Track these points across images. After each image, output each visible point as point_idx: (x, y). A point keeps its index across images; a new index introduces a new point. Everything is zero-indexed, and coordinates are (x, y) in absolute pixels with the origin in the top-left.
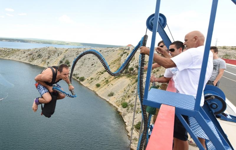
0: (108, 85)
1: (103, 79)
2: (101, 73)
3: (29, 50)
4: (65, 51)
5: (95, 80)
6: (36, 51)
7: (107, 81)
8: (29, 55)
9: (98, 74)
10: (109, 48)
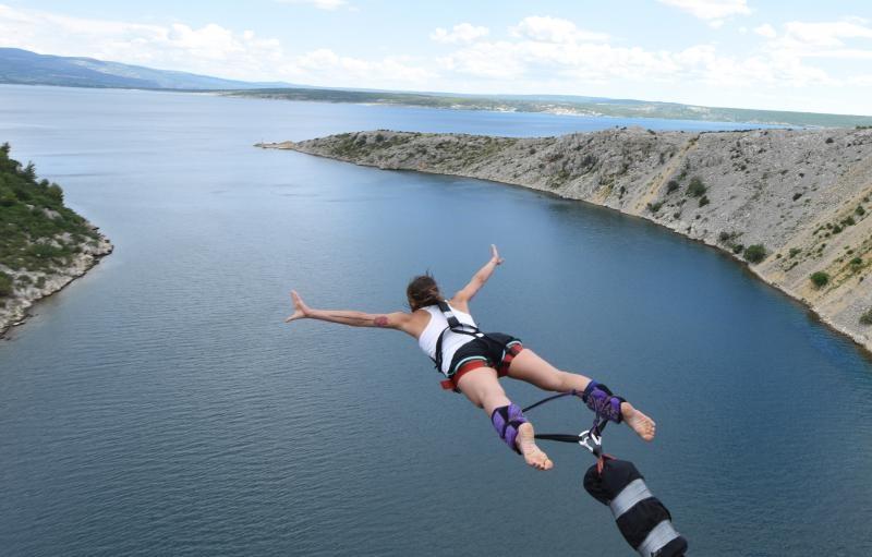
0: (862, 279)
1: (841, 255)
2: (830, 231)
3: (548, 142)
4: (686, 144)
5: (809, 259)
6: (576, 145)
7: (858, 261)
8: (552, 160)
9: (821, 232)
10: (865, 128)
